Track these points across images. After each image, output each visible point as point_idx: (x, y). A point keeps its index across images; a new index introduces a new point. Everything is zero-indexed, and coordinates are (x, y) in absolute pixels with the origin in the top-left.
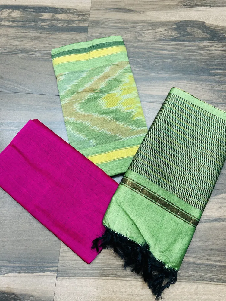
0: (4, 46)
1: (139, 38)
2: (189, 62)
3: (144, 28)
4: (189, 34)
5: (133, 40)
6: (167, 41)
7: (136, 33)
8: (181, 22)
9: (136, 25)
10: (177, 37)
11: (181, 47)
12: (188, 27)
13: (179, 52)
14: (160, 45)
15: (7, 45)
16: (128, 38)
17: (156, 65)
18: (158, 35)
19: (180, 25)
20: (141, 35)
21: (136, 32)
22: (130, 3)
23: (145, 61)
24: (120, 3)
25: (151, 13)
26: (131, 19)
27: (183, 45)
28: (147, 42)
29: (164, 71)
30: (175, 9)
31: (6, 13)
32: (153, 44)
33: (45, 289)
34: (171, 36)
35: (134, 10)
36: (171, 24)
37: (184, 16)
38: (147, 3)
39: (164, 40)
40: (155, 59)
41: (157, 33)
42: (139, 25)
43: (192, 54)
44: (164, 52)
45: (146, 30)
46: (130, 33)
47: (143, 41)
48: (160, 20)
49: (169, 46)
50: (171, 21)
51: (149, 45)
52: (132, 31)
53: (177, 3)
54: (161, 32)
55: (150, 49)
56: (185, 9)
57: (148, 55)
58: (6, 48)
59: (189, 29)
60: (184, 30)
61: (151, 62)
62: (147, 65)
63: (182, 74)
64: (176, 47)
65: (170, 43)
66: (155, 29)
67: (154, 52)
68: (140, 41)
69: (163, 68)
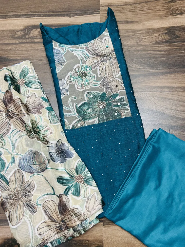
0: (39, 58)
1: (140, 43)
2: (180, 58)
3: (143, 35)
4: (177, 37)
5: (136, 45)
6: (161, 43)
7: (138, 40)
8: (170, 27)
9: (136, 33)
10: (168, 40)
11: (172, 48)
12: (176, 31)
13: (172, 51)
14: (156, 47)
15: (41, 57)
16: (132, 44)
17: (155, 63)
18: (154, 39)
19: (170, 30)
20: (141, 40)
21: (137, 38)
22: (130, 16)
23: (147, 60)
24: (122, 17)
25: (147, 22)
26: (132, 29)
27: (174, 46)
28: (147, 46)
29: (162, 67)
30: (164, 17)
31: (37, 32)
32: (151, 47)
33: (96, 235)
34: (164, 39)
35: (134, 21)
36: (163, 30)
37: (172, 23)
38: (142, 15)
39: (159, 43)
40: (154, 59)
41: (153, 38)
42: (139, 32)
43: (182, 52)
44: (160, 52)
45: (144, 37)
46: (133, 40)
47: (144, 45)
48: (154, 27)
49: (163, 47)
50: (163, 27)
51: (148, 48)
52: (134, 38)
53: (166, 13)
54: (156, 37)
55: (149, 51)
56: (172, 17)
57: (149, 55)
58: (42, 59)
59: (177, 33)
60: (174, 34)
61: (152, 61)
62: (148, 64)
63: (176, 68)
64: (169, 47)
65: (164, 45)
66: (151, 35)
67: (153, 53)
68: (141, 45)
69: (161, 65)
